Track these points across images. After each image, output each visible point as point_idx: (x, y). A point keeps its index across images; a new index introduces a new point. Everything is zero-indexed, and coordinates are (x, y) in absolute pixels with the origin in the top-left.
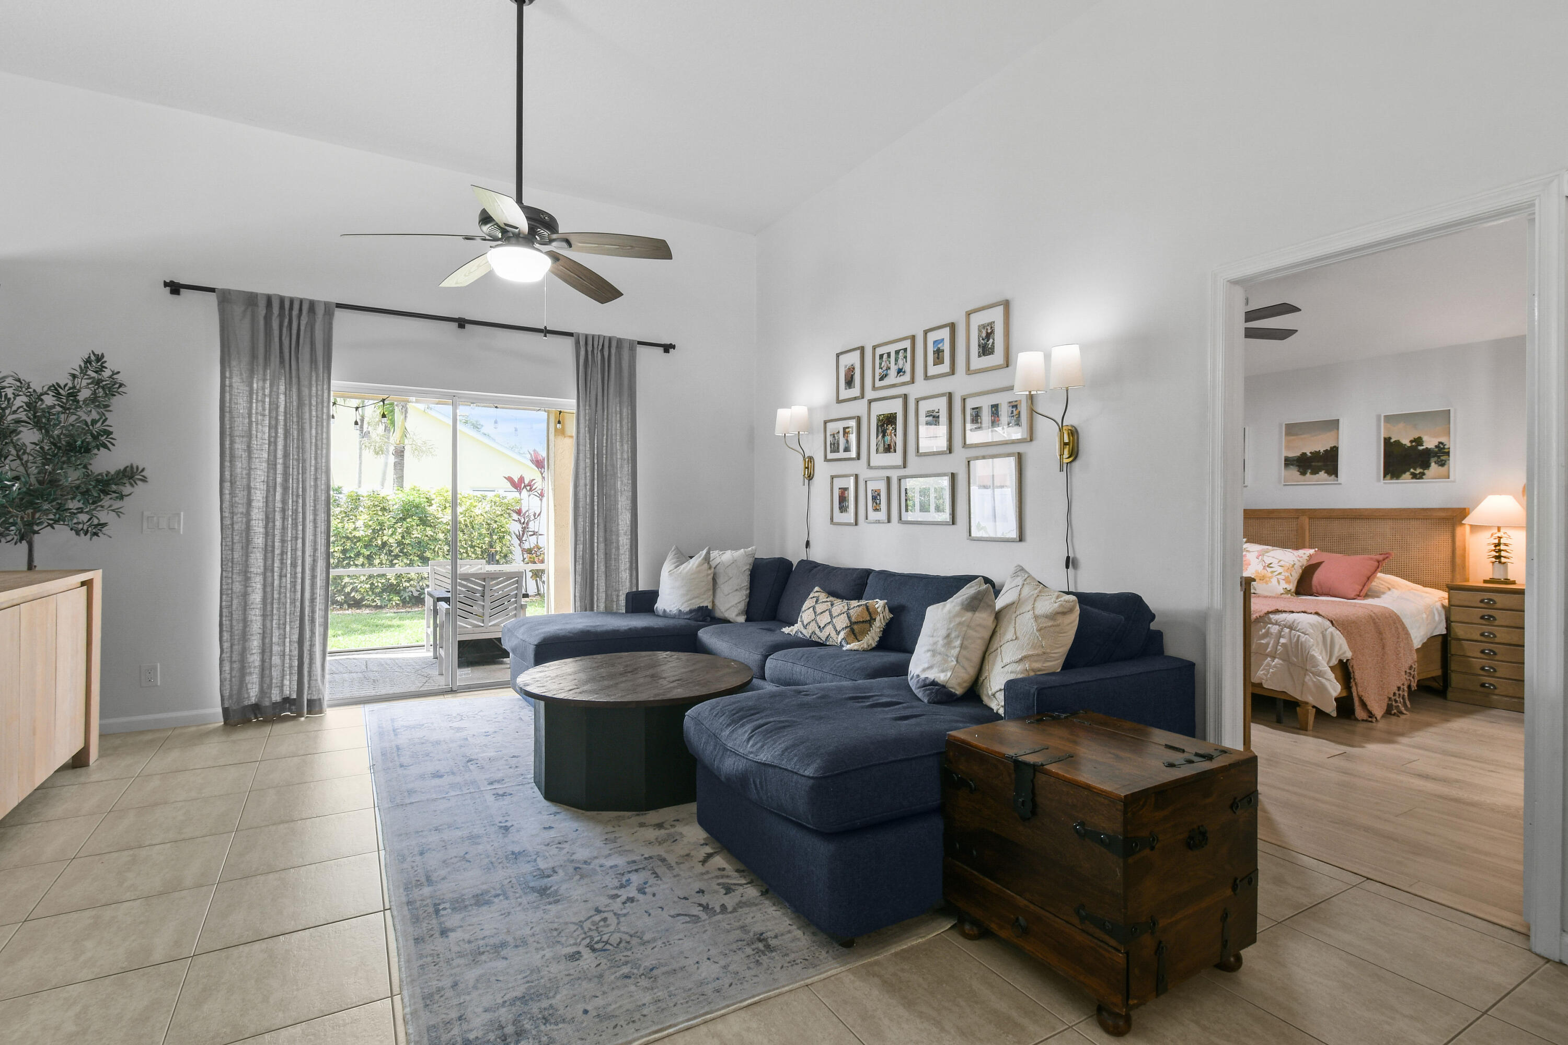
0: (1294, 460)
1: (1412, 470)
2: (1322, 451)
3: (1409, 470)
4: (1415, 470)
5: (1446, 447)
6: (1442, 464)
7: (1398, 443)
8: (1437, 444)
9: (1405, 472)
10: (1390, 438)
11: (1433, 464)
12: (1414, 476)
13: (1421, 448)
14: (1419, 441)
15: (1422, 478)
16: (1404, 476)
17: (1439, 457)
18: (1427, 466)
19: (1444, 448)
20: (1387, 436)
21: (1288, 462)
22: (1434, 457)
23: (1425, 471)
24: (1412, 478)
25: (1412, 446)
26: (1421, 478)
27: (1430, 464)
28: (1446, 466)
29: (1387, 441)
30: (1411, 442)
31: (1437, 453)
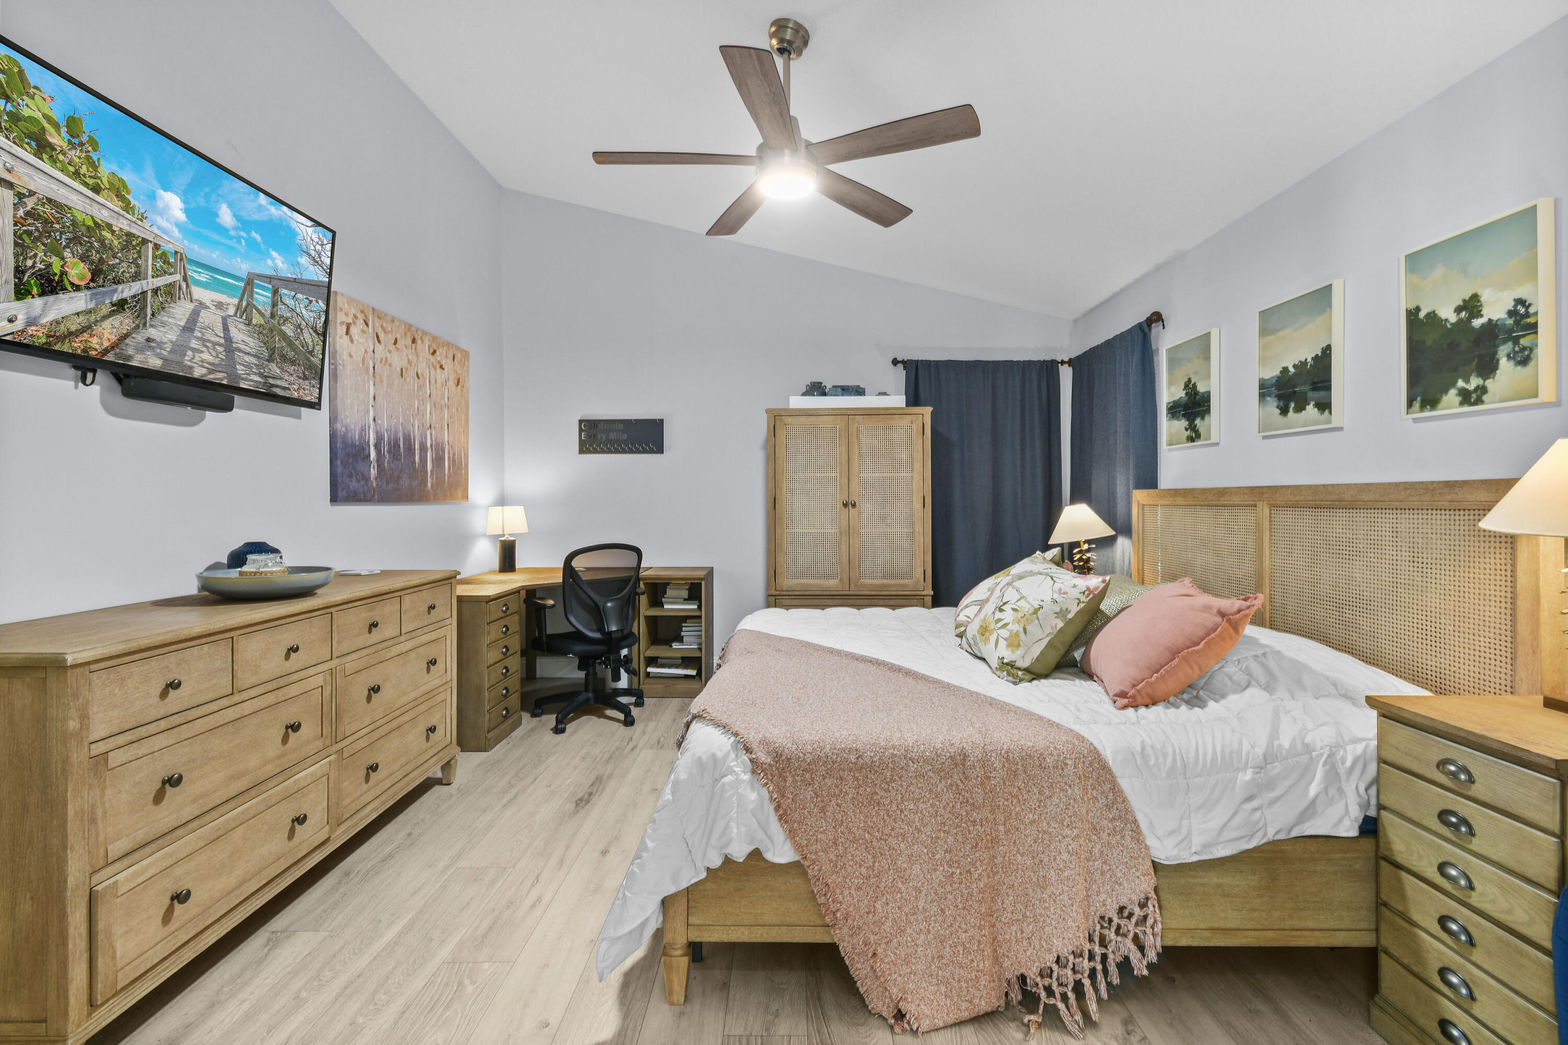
0: (1272, 386)
1: (1461, 383)
2: (1309, 360)
3: (1454, 384)
4: (1467, 381)
5: (1532, 310)
6: (1524, 358)
7: (1432, 316)
8: (1510, 305)
9: (1446, 391)
10: (1418, 309)
11: (1503, 362)
12: (1466, 398)
13: (1477, 323)
14: (1472, 306)
15: (1482, 402)
16: (1445, 399)
17: (1516, 340)
18: (1488, 368)
19: (1527, 315)
20: (1412, 306)
21: (1265, 389)
22: (1505, 341)
23: (1489, 383)
24: (1462, 404)
25: (1460, 321)
26: (1479, 401)
27: (1498, 361)
28: (1532, 364)
29: (1412, 314)
30: (1458, 310)
31: (1511, 331)
